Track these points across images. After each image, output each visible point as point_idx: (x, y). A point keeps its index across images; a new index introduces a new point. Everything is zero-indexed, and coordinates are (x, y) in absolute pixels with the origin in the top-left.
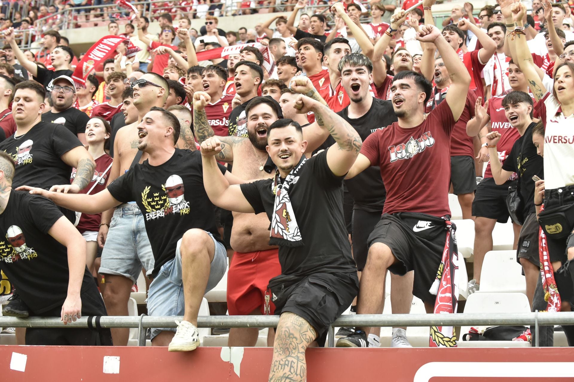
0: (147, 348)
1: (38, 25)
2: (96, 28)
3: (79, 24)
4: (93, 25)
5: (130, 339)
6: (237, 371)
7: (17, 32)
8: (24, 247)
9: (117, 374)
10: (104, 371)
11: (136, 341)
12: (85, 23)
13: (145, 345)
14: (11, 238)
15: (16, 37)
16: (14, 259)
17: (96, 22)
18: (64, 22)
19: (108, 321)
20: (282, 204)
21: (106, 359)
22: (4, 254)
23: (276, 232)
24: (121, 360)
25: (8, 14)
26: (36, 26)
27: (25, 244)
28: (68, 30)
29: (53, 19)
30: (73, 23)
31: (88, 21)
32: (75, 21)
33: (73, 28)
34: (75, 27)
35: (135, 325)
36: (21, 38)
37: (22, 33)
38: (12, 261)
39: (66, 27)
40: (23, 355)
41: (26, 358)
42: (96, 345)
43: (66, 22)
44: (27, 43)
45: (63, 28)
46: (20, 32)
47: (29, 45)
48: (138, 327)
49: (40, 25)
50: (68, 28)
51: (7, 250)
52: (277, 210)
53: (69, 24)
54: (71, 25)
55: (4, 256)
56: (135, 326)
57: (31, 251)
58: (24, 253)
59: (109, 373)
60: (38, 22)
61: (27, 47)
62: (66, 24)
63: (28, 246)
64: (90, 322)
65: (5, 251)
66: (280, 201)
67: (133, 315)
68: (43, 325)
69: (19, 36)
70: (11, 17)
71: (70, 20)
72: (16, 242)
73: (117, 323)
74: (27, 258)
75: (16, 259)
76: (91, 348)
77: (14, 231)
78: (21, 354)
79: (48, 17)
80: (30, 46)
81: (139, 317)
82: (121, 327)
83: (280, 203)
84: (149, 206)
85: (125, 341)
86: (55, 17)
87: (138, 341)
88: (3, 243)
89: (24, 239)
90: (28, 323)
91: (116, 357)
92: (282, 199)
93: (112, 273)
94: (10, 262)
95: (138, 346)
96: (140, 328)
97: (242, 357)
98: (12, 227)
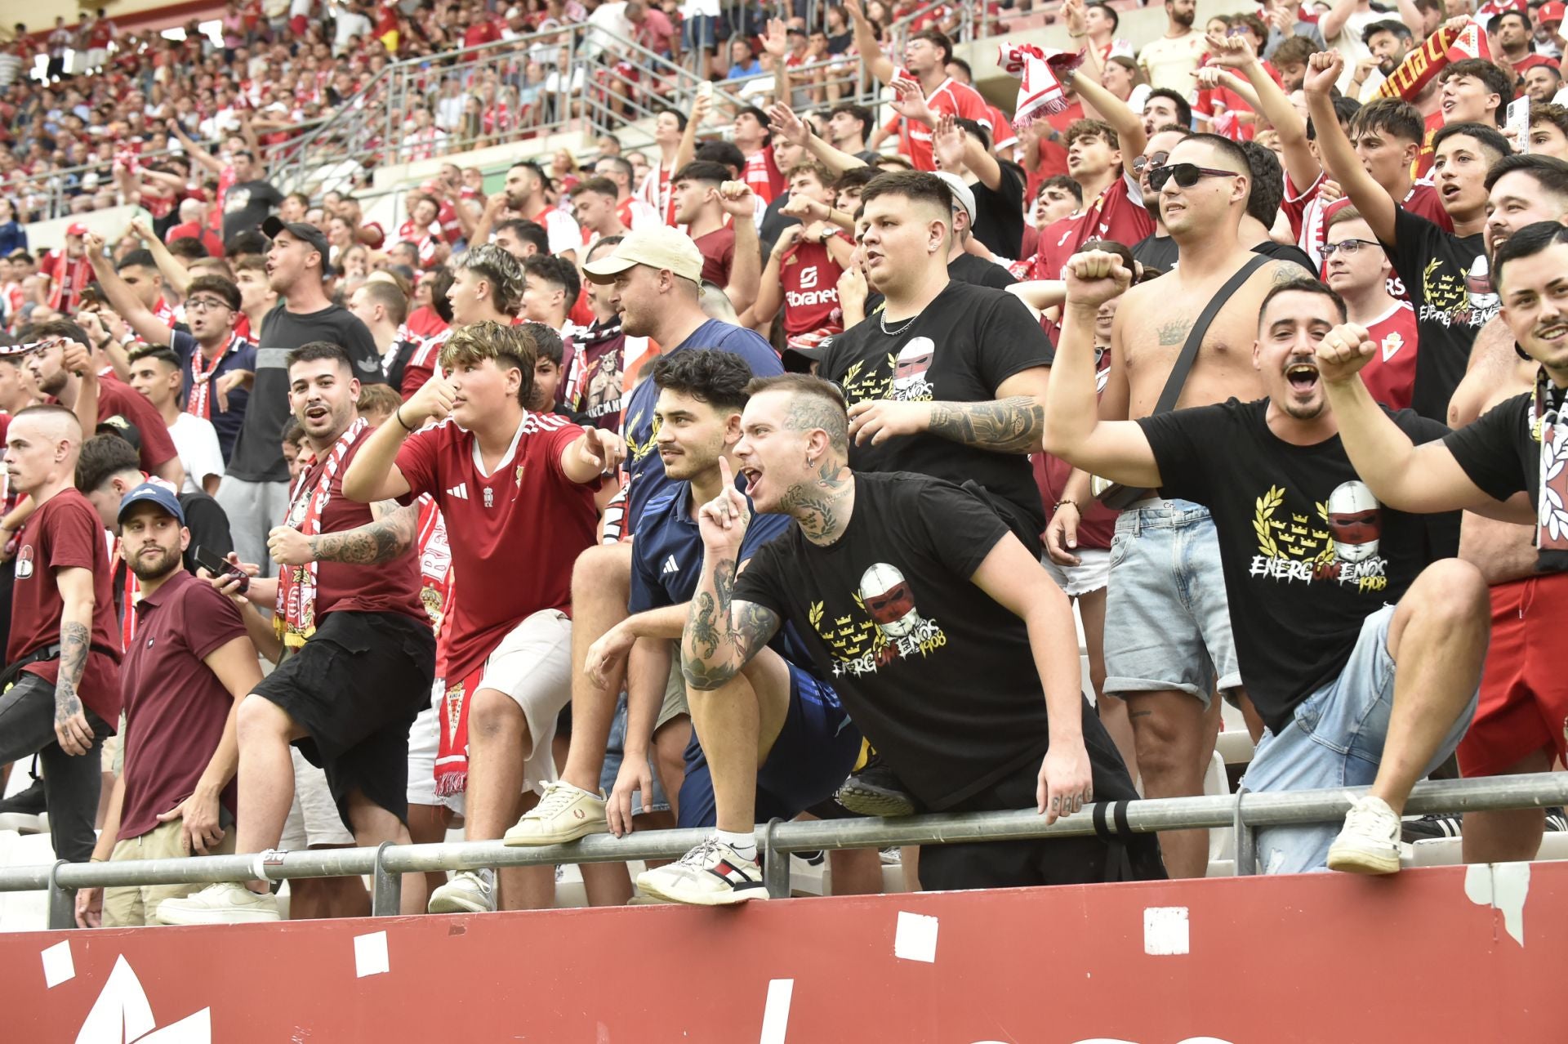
0: (1261, 879)
1: (895, 37)
2: (1051, 28)
3: (1003, 22)
4: (1043, 21)
5: (1213, 861)
6: (1515, 929)
7: (842, 62)
8: (910, 618)
9: (1183, 956)
10: (1148, 950)
11: (1228, 865)
12: (1020, 19)
13: (1254, 873)
14: (873, 599)
15: (838, 74)
16: (880, 660)
17: (1049, 14)
18: (963, 23)
19: (1147, 814)
20: (1562, 463)
21: (1151, 915)
22: (852, 651)
23: (1555, 537)
24: (1191, 918)
25: (813, 18)
26: (889, 40)
27: (914, 610)
28: (977, 43)
29: (934, 18)
30: (989, 23)
31: (1028, 12)
32: (991, 17)
33: (990, 35)
34: (993, 31)
35: (1224, 819)
36: (851, 78)
37: (853, 64)
38: (874, 668)
39: (970, 35)
40: (928, 918)
41: (936, 925)
42: (1120, 879)
43: (968, 21)
44: (870, 89)
45: (963, 37)
46: (849, 62)
47: (875, 94)
48: (1232, 825)
49: (900, 37)
50: (975, 37)
51: (861, 637)
52: (1549, 478)
53: (976, 26)
54: (984, 28)
55: (852, 657)
56: (1224, 821)
57: (930, 628)
58: (911, 638)
59: (1161, 953)
60: (893, 29)
61: (871, 99)
62: (970, 26)
63: (923, 614)
64: (1099, 818)
65: (855, 640)
66: (1555, 457)
67: (1217, 792)
68: (975, 836)
69: (848, 74)
70: (821, 22)
71: (980, 15)
72: (888, 609)
73: (1172, 818)
74: (918, 650)
75: (886, 659)
76: (1106, 888)
77: (880, 580)
78: (920, 917)
79: (918, 13)
80: (879, 96)
81: (1233, 795)
82: (1185, 827)
83: (1555, 461)
84: (1271, 541)
85: (1199, 865)
86: (937, 12)
87: (1233, 862)
88: (848, 620)
89: (911, 596)
90: (935, 831)
91: (1176, 909)
92: (1561, 451)
93: (1150, 688)
94: (870, 669)
95: (1236, 876)
96: (1236, 826)
97: (1525, 889)
98: (876, 568)
